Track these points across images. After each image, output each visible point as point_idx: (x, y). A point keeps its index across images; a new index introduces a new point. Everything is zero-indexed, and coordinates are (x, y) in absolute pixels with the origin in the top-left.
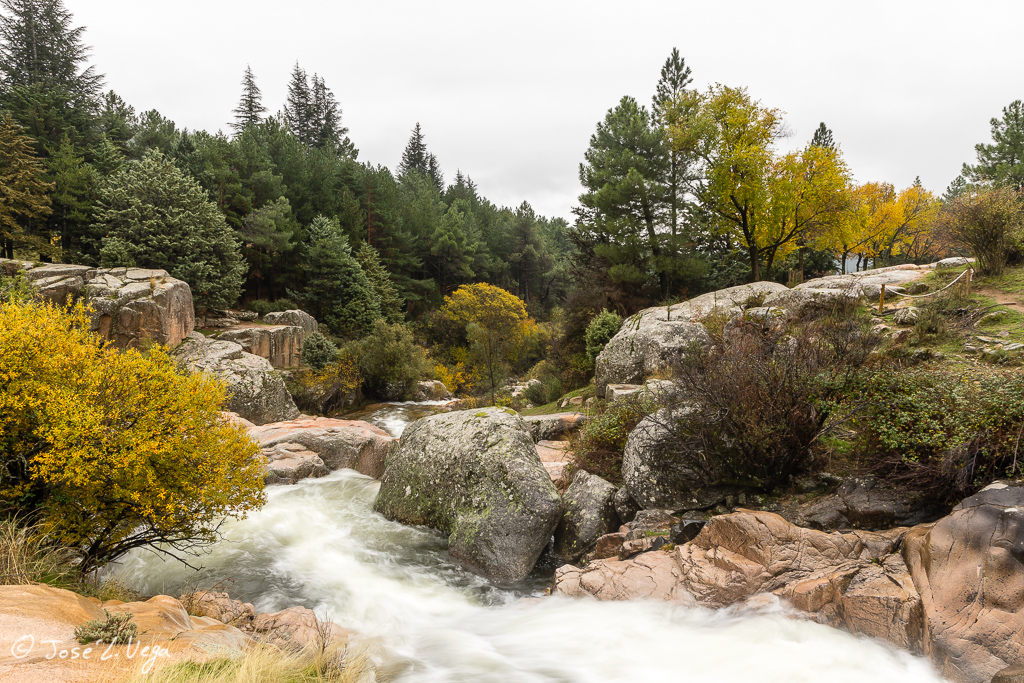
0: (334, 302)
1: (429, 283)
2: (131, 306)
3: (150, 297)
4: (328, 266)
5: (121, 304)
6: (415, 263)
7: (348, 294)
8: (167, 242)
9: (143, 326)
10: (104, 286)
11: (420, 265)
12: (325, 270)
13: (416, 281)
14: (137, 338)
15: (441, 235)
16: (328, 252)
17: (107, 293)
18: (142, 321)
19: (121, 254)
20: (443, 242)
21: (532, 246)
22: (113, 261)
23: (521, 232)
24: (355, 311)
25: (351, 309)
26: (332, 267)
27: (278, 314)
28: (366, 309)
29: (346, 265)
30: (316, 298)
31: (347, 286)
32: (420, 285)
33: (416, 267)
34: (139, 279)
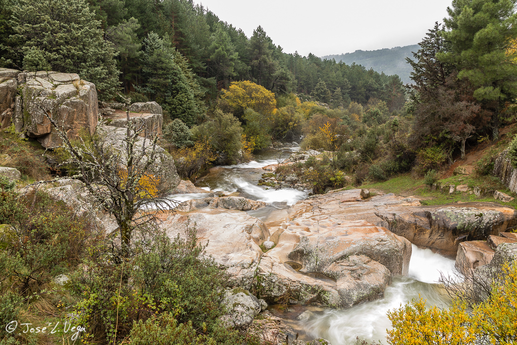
0: (166, 94)
1: (212, 80)
2: (67, 104)
3: (78, 96)
4: (162, 69)
5: (60, 103)
6: (202, 67)
7: (176, 89)
8: (73, 51)
9: (76, 120)
10: (41, 87)
11: (205, 67)
12: (161, 72)
13: (205, 79)
14: (72, 129)
15: (217, 48)
16: (163, 59)
17: (46, 94)
18: (75, 116)
19: (41, 60)
20: (218, 53)
21: (266, 56)
22: (36, 66)
23: (257, 46)
24: (181, 101)
25: (179, 100)
26: (164, 70)
27: (140, 104)
28: (188, 100)
29: (173, 69)
30: (153, 91)
31: (174, 83)
32: (207, 82)
33: (202, 69)
34: (64, 82)
